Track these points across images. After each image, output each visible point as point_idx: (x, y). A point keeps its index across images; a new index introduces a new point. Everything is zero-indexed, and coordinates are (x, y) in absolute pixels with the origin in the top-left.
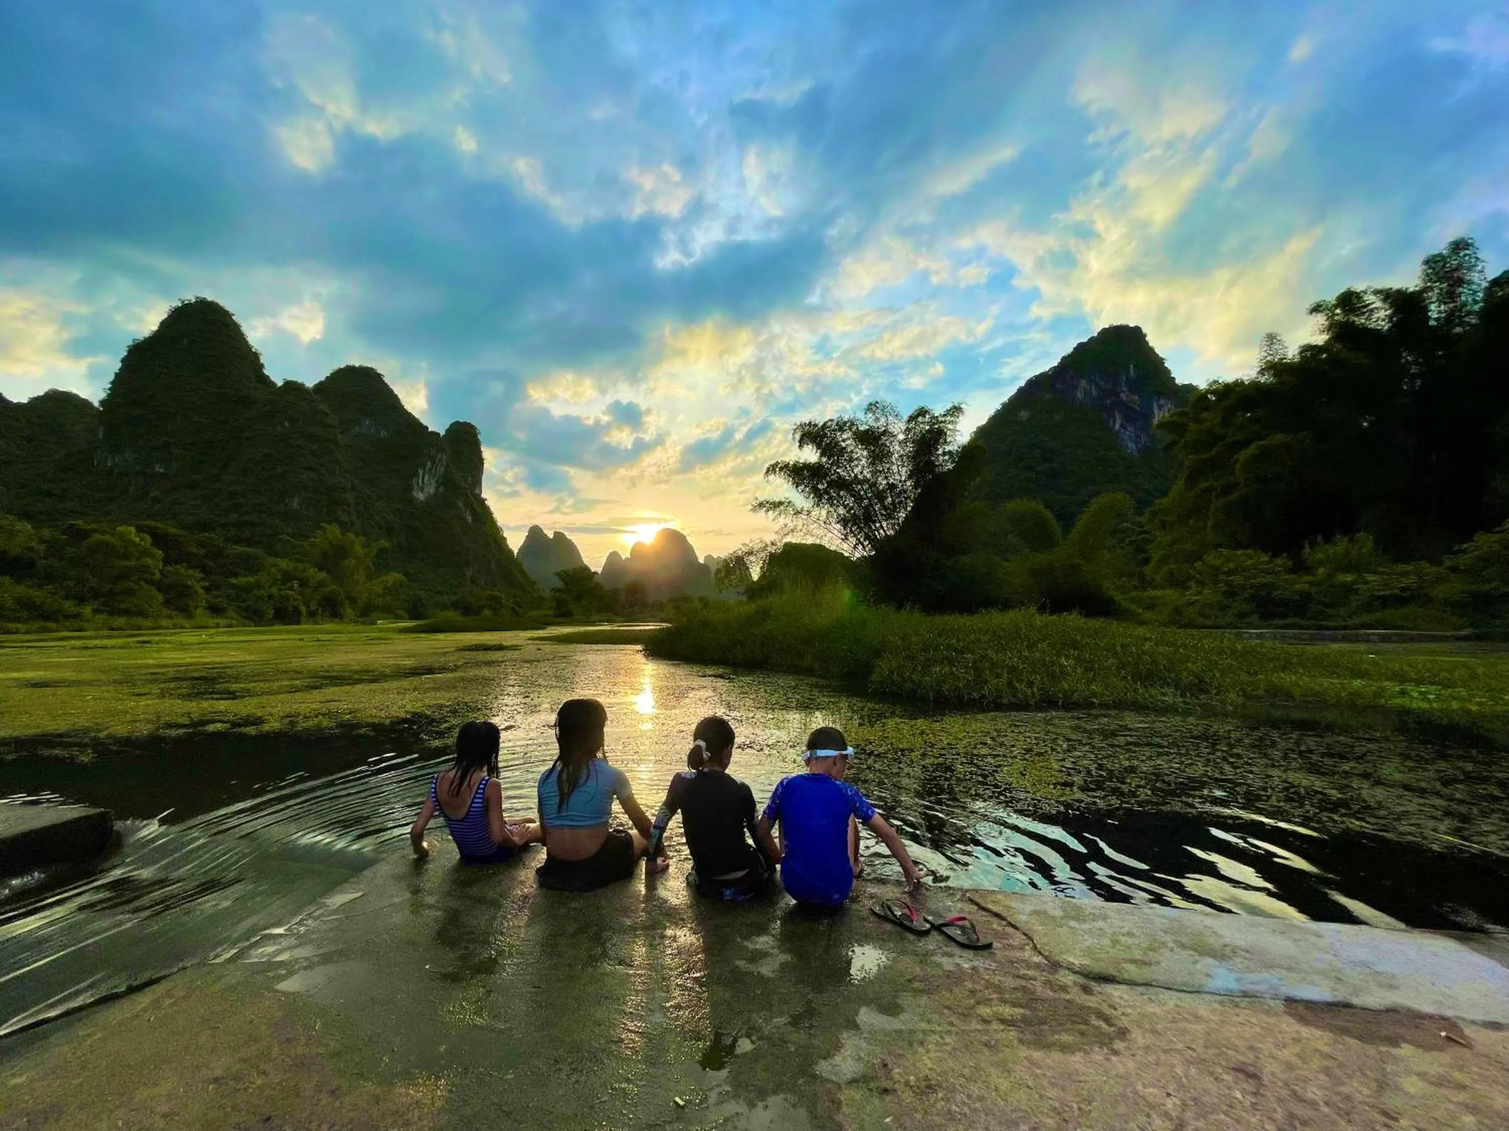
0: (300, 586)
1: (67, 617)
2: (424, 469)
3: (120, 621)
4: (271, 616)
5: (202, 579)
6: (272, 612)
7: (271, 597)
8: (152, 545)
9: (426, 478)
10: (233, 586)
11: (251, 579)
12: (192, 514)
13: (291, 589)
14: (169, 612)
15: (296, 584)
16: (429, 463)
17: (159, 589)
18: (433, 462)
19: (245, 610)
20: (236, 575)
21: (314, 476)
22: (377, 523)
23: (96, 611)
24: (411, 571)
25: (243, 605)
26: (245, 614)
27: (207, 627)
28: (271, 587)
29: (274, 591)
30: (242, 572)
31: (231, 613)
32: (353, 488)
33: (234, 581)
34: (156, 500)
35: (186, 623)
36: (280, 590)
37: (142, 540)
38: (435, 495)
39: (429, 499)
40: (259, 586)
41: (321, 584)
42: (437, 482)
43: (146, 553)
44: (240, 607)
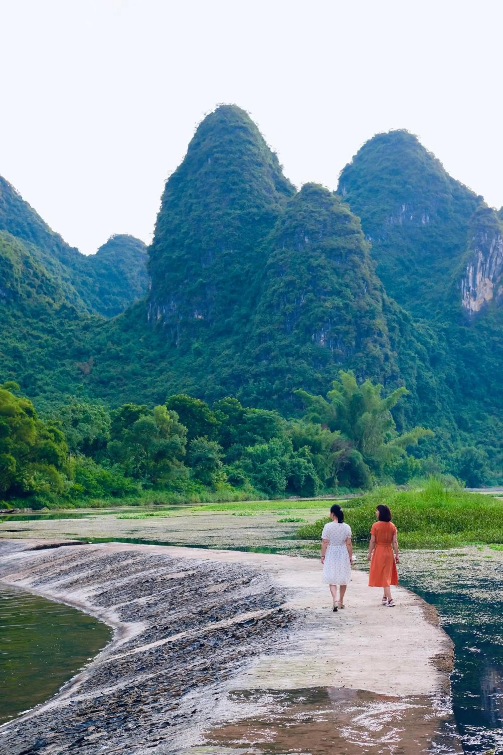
0: (312, 451)
1: (127, 493)
2: (475, 266)
3: (162, 495)
4: (283, 488)
5: (220, 450)
6: (285, 482)
7: (283, 465)
8: (179, 421)
9: (479, 276)
10: (250, 455)
11: (265, 447)
12: (227, 366)
13: (303, 455)
14: (198, 486)
15: (307, 449)
16: (481, 255)
17: (187, 464)
18: (486, 253)
19: (261, 481)
20: (253, 442)
21: (339, 302)
22: (417, 352)
23: (145, 487)
24: (466, 416)
25: (259, 476)
26: (259, 486)
27: (227, 501)
28: (282, 456)
29: (286, 458)
30: (259, 438)
31: (248, 486)
32: (386, 309)
33: (250, 449)
34: (198, 353)
35: (210, 496)
36: (292, 457)
37: (172, 417)
38: (493, 300)
39: (484, 309)
40: (272, 454)
41: (334, 448)
42: (494, 281)
43: (175, 431)
44: (255, 478)
